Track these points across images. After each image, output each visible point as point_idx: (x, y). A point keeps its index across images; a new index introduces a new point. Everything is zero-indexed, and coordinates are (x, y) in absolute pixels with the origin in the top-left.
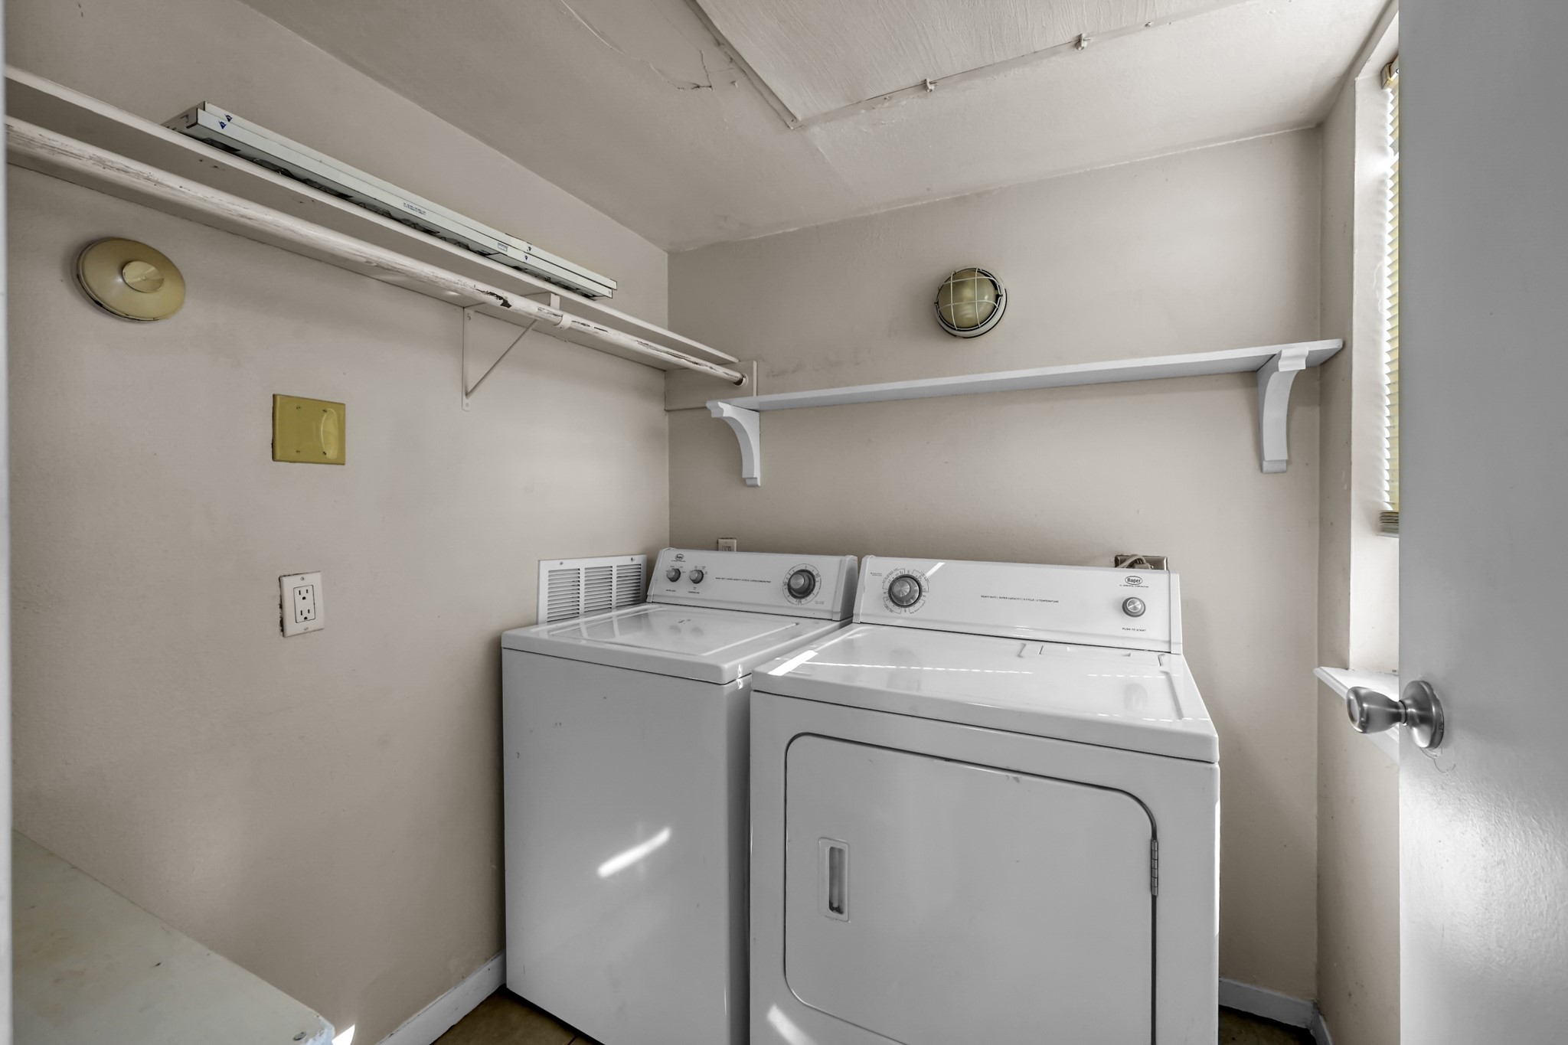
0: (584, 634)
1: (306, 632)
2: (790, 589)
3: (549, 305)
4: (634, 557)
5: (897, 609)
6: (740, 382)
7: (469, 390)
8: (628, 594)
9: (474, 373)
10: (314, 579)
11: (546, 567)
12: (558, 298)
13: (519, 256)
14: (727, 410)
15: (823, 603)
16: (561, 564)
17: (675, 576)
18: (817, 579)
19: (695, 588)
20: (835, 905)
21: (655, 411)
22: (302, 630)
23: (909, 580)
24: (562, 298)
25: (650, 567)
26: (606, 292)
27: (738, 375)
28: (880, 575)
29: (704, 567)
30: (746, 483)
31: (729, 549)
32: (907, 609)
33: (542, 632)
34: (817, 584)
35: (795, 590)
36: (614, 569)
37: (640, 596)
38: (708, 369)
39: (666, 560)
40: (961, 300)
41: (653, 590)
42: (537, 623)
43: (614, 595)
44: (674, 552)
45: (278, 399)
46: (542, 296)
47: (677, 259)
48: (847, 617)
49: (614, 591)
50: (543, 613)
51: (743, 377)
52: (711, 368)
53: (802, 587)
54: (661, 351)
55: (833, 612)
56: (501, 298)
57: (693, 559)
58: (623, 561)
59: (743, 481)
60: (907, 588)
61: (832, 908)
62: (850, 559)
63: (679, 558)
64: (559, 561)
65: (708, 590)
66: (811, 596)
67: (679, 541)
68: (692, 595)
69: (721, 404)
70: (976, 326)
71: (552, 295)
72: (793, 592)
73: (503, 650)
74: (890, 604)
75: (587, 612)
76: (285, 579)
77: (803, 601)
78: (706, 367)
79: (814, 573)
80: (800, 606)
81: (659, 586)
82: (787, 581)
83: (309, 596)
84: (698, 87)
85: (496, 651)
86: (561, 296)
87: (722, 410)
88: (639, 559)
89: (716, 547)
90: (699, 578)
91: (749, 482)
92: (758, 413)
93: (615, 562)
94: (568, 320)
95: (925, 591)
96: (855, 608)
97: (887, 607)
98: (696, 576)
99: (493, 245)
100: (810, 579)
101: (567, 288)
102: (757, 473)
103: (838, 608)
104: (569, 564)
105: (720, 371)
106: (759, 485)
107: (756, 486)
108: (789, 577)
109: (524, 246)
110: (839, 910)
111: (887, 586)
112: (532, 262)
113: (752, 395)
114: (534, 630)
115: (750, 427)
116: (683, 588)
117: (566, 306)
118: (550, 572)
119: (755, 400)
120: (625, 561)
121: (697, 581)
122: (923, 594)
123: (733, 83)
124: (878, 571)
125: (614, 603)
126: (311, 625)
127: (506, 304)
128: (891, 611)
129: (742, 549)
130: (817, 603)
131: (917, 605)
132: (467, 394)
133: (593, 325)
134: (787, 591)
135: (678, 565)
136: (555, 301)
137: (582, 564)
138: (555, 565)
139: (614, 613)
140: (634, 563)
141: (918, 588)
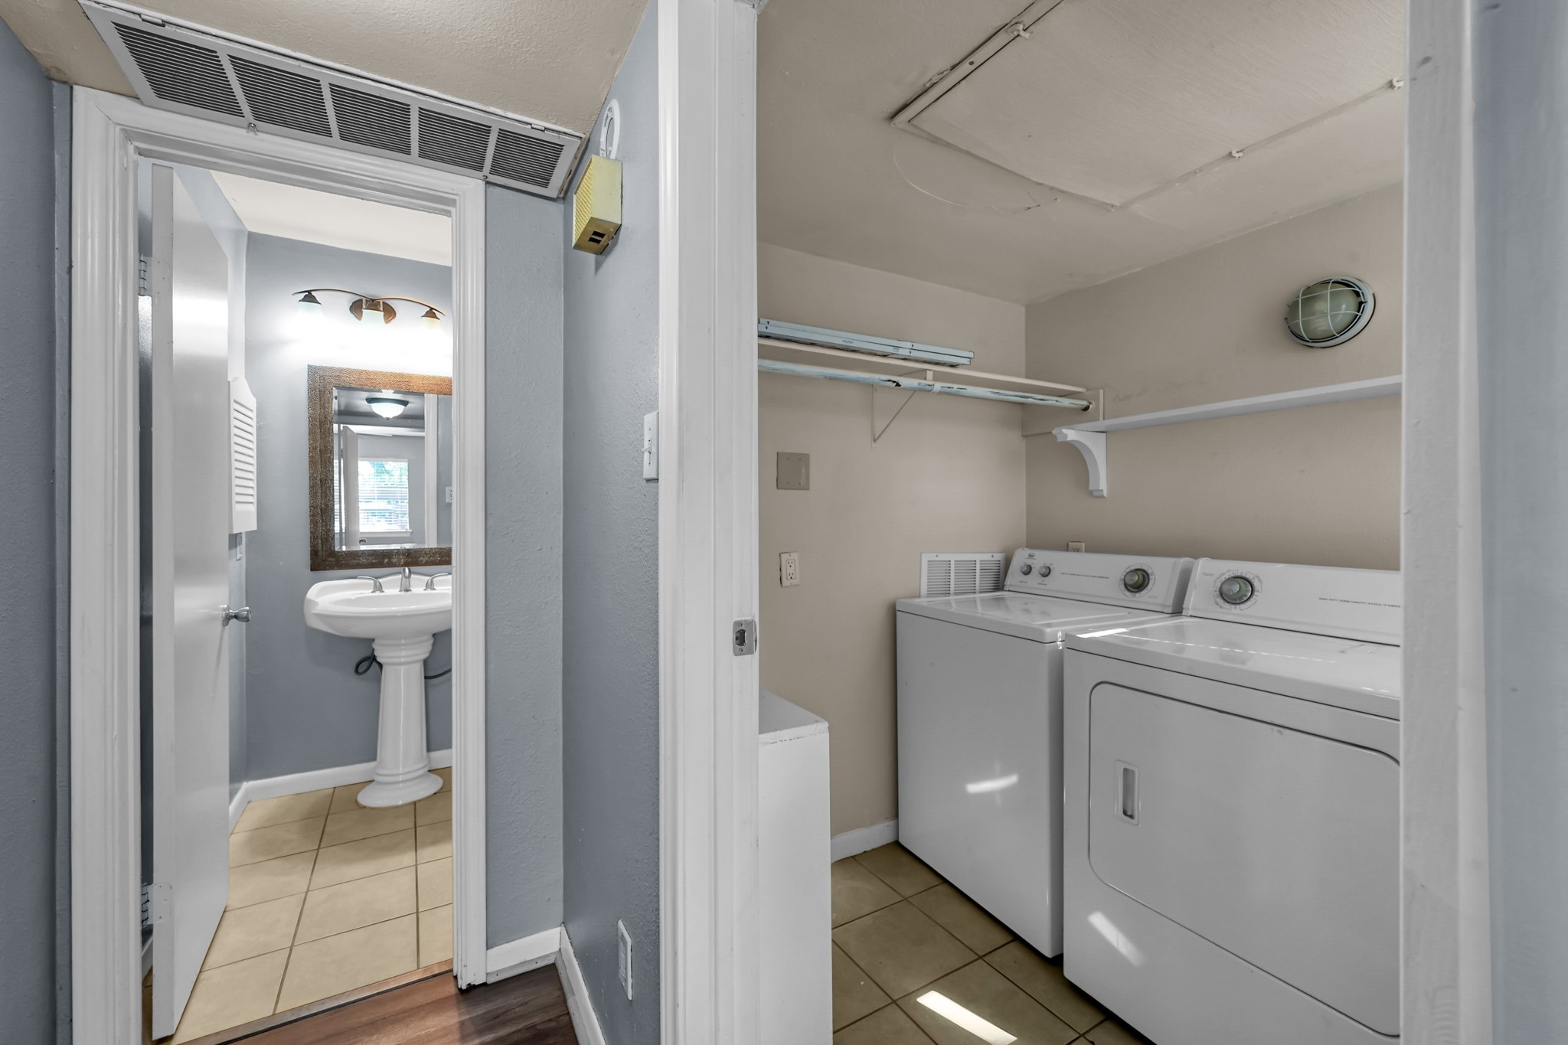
0: (954, 605)
1: (792, 585)
2: (1126, 585)
3: (925, 379)
4: (994, 555)
5: (1227, 605)
6: (1086, 409)
7: (876, 437)
8: (989, 582)
9: (879, 426)
10: (795, 556)
11: (926, 558)
12: (931, 372)
13: (905, 353)
14: (1071, 434)
15: (1155, 597)
16: (937, 556)
17: (1028, 571)
18: (1151, 577)
19: (1043, 581)
20: (1129, 813)
21: (1014, 439)
22: (789, 584)
23: (1240, 581)
24: (934, 372)
25: (1008, 562)
26: (966, 361)
27: (1085, 403)
28: (1212, 575)
29: (1051, 564)
30: (1094, 495)
31: (1078, 550)
32: (1238, 606)
33: (923, 601)
34: (1151, 582)
35: (1131, 586)
36: (978, 563)
37: (999, 585)
38: (1055, 402)
39: (1020, 558)
40: (1313, 314)
41: (1009, 581)
42: (919, 596)
43: (978, 582)
44: (1028, 551)
45: (780, 454)
46: (921, 374)
47: (1034, 311)
48: (1178, 611)
49: (978, 577)
50: (924, 590)
51: (1090, 403)
52: (1057, 401)
53: (1138, 582)
54: (1010, 396)
55: (1164, 606)
56: (894, 382)
57: (1042, 558)
58: (988, 557)
59: (1091, 493)
60: (1236, 588)
61: (1125, 813)
62: (1183, 561)
63: (1031, 556)
64: (935, 554)
65: (1053, 583)
66: (1145, 591)
67: (1034, 543)
68: (1040, 586)
69: (1065, 431)
70: (1333, 337)
71: (928, 371)
72: (1131, 589)
73: (897, 612)
74: (1220, 601)
75: (956, 594)
76: (782, 555)
77: (1137, 595)
78: (1052, 401)
79: (1149, 572)
80: (1134, 599)
81: (1014, 578)
82: (1123, 577)
83: (793, 565)
84: (1029, 208)
85: (893, 613)
86: (934, 371)
87: (1066, 436)
88: (999, 557)
89: (1066, 548)
90: (1047, 573)
91: (1095, 494)
92: (1105, 434)
93: (978, 558)
94: (938, 386)
95: (1258, 591)
96: (1185, 602)
97: (1217, 604)
98: (1044, 571)
99: (890, 350)
100: (1144, 577)
101: (937, 364)
102: (1103, 486)
103: (1170, 601)
104: (943, 557)
105: (1066, 402)
106: (1105, 495)
107: (1103, 497)
108: (1125, 574)
109: (908, 345)
110: (1131, 817)
111: (1218, 585)
112: (915, 354)
113: (1098, 420)
114: (917, 600)
115: (1096, 448)
116: (1033, 580)
117: (938, 377)
118: (929, 561)
119: (1102, 424)
120: (987, 557)
121: (1045, 575)
122: (1256, 593)
123: (1056, 199)
124: (1209, 572)
125: (977, 588)
126: (794, 582)
127: (898, 385)
128: (1221, 607)
129: (1089, 550)
130: (1150, 597)
131: (1248, 604)
132: (875, 441)
133: (955, 386)
134: (1123, 587)
135: (1029, 562)
136: (930, 375)
137: (953, 558)
138: (932, 557)
139: (977, 595)
140: (993, 559)
141: (1250, 589)
